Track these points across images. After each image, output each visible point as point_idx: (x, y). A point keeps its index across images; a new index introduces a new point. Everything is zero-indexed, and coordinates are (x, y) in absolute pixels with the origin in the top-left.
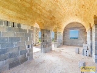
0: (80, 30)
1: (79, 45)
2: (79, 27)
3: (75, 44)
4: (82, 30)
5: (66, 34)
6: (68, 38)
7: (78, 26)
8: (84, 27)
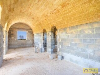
0: (28, 32)
1: (27, 46)
2: (28, 29)
3: (24, 46)
4: (30, 32)
5: (13, 34)
6: (16, 40)
7: (26, 28)
8: (31, 30)
